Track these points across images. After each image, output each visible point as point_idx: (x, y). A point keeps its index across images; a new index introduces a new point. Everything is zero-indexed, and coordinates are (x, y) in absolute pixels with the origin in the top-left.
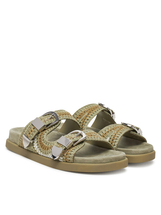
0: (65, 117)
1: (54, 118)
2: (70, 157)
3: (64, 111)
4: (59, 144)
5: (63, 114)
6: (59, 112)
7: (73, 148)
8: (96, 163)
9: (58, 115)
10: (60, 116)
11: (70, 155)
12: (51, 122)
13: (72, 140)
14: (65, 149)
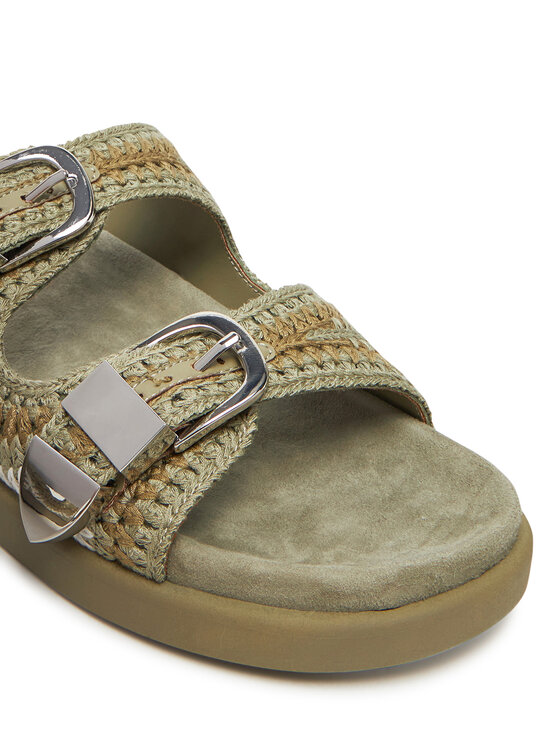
0: (136, 184)
1: (67, 198)
2: (142, 547)
3: (150, 129)
4: (73, 434)
5: (123, 163)
6: (100, 147)
7: (170, 471)
8: (331, 610)
9: (91, 172)
10: (104, 181)
11: (142, 530)
12: (44, 229)
13: (168, 406)
14: (111, 484)
